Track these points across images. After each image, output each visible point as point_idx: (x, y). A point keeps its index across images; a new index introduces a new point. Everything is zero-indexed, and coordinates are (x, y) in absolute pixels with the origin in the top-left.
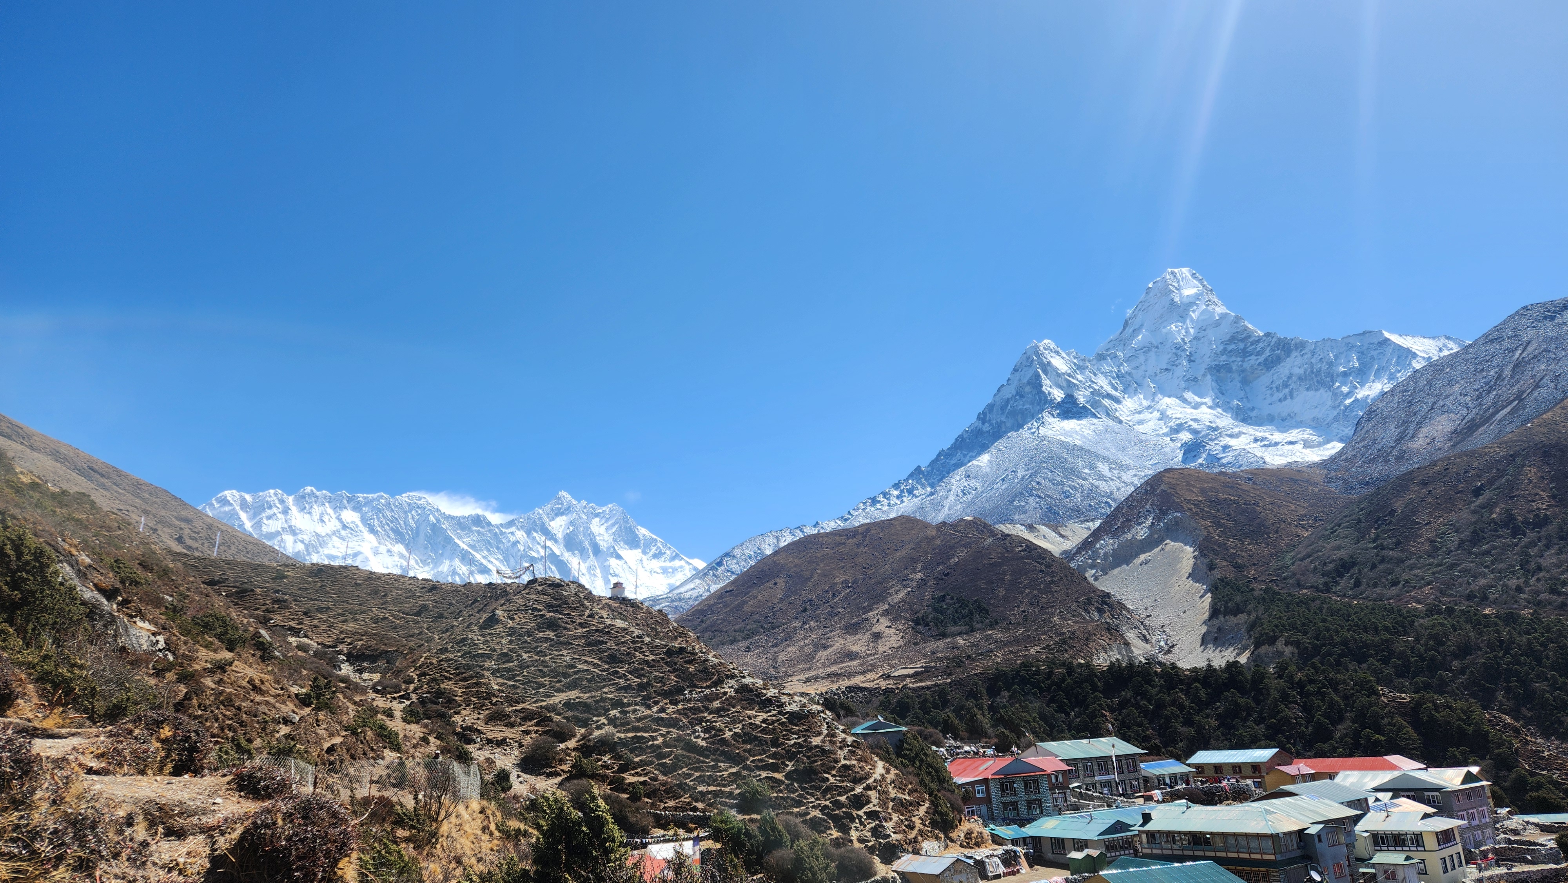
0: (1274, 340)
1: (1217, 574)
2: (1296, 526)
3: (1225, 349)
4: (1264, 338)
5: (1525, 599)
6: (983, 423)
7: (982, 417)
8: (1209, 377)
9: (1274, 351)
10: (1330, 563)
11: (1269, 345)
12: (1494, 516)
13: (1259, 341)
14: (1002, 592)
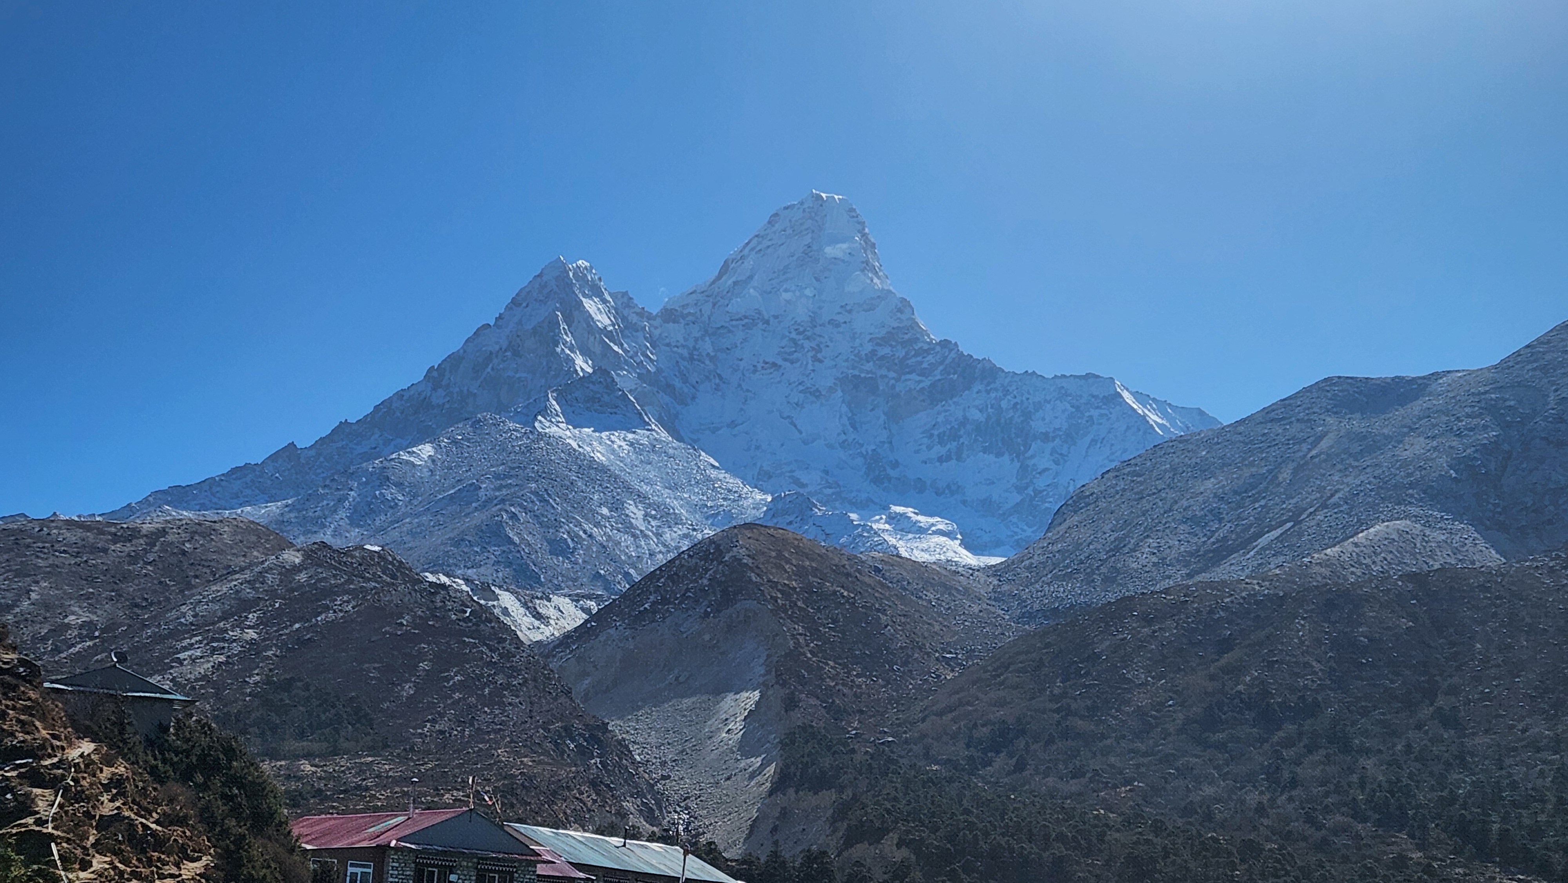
0: (953, 355)
1: (797, 718)
2: (937, 659)
3: (873, 352)
4: (938, 348)
5: (1267, 827)
6: (434, 389)
7: (434, 376)
8: (840, 393)
9: (949, 374)
10: (983, 726)
11: (941, 363)
12: (1241, 687)
13: (927, 352)
14: (408, 689)
